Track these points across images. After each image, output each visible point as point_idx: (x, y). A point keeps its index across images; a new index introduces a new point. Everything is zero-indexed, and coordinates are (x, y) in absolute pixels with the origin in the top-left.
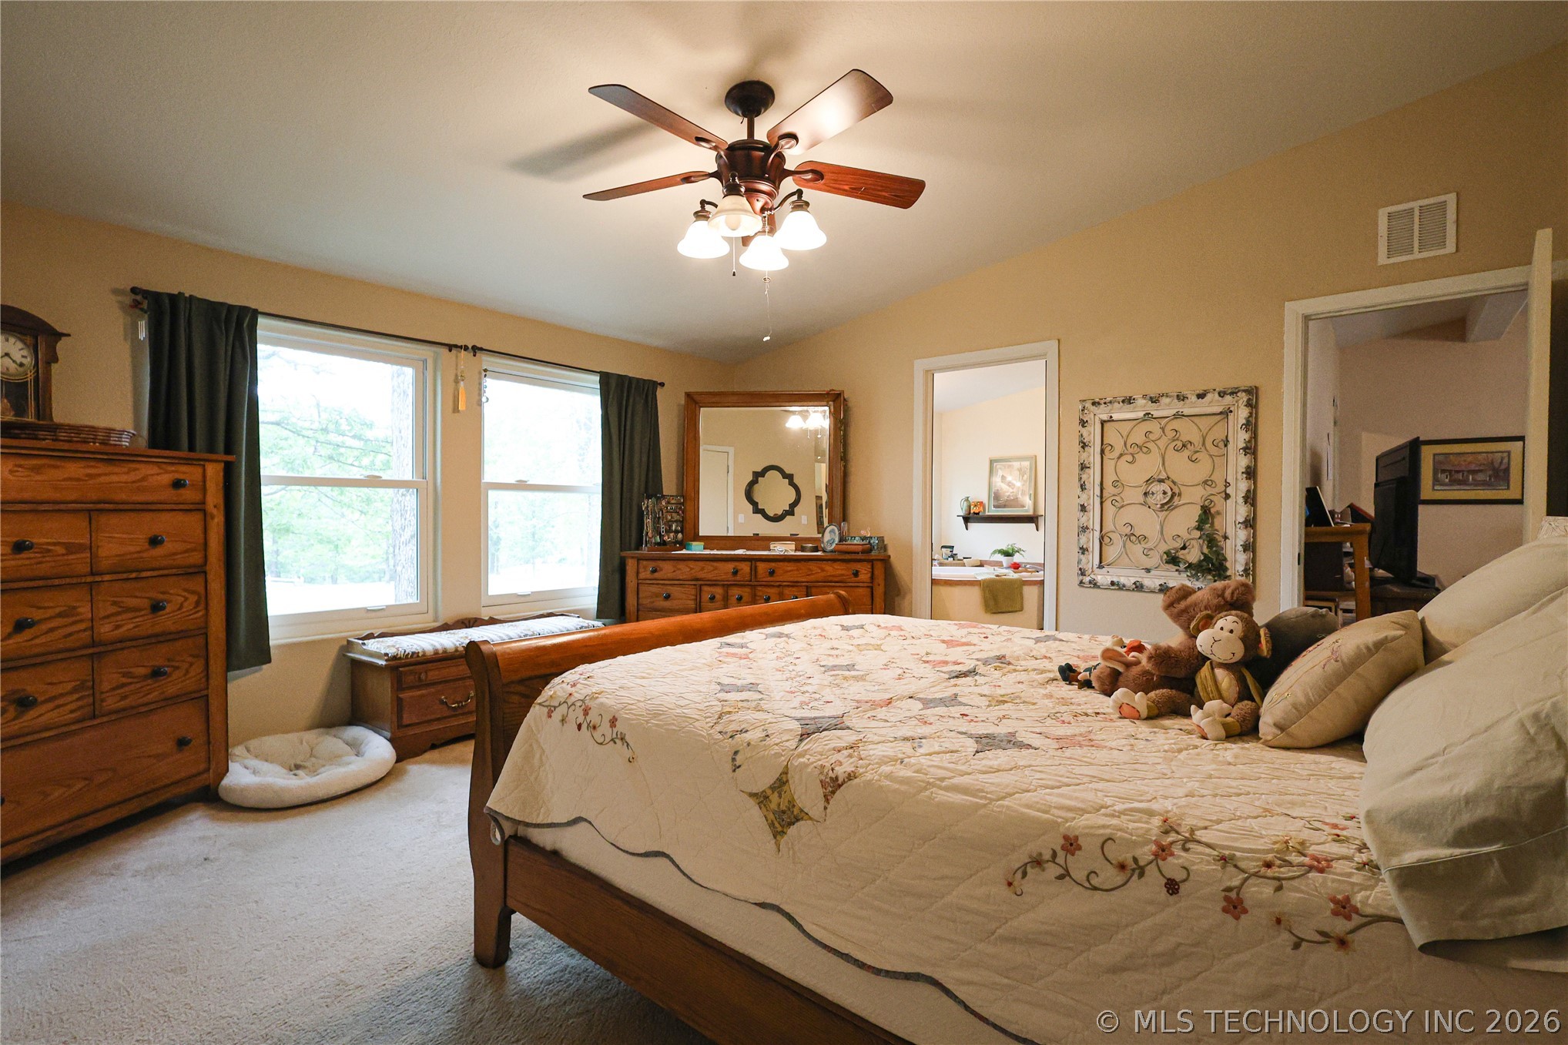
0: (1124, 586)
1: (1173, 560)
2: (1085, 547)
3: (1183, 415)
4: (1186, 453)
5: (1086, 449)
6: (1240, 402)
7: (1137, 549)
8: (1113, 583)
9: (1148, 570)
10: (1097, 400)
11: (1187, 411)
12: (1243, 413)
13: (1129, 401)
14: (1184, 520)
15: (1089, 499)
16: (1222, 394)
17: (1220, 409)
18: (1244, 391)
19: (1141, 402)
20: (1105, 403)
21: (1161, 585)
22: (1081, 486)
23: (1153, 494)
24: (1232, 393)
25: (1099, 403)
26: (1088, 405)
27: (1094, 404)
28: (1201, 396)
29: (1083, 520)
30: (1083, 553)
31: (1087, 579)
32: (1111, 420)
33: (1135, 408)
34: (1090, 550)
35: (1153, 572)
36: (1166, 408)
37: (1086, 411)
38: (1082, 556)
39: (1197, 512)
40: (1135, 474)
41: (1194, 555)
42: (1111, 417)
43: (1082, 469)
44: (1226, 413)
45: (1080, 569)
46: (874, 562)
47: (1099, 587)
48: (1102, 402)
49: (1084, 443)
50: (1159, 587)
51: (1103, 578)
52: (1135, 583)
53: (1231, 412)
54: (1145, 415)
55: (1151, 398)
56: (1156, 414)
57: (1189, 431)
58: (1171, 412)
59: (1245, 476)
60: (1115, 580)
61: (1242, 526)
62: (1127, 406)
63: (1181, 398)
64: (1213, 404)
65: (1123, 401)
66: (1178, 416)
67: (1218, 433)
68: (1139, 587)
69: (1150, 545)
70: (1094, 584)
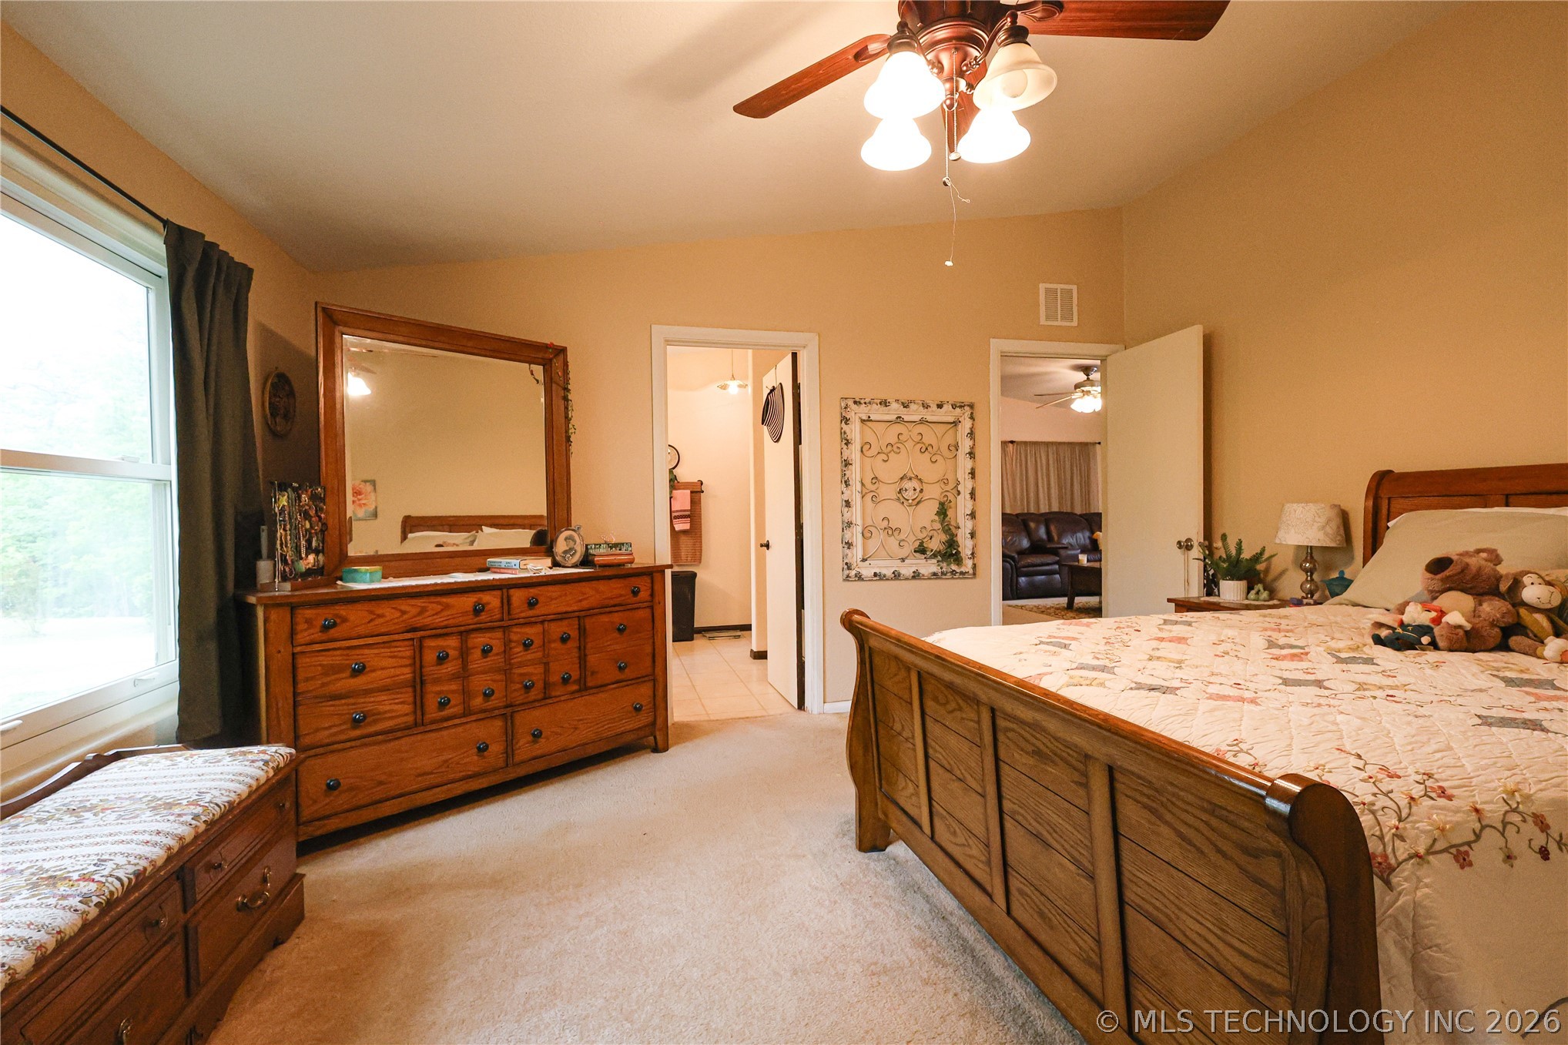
0: (885, 576)
1: (921, 550)
2: (850, 541)
3: (927, 422)
4: (927, 455)
5: (849, 445)
6: (966, 414)
7: (893, 543)
8: (875, 575)
9: (903, 560)
10: (857, 400)
11: (929, 418)
12: (967, 424)
13: (885, 403)
14: (927, 514)
15: (852, 494)
16: (954, 407)
17: (951, 419)
18: (968, 405)
19: (894, 406)
20: (865, 403)
21: (914, 572)
22: (846, 482)
23: (906, 490)
24: (961, 407)
25: (860, 403)
26: (850, 403)
27: (855, 402)
28: (940, 406)
29: (847, 516)
30: (849, 548)
31: (853, 573)
32: (869, 420)
33: (889, 411)
34: (854, 544)
35: (906, 561)
36: (915, 413)
37: (849, 409)
38: (848, 551)
39: (935, 507)
40: (890, 471)
41: (935, 544)
42: (869, 417)
43: (846, 466)
44: (955, 423)
45: (847, 564)
46: (654, 574)
47: (863, 580)
48: (862, 401)
49: (848, 440)
50: (913, 574)
51: (867, 572)
52: (894, 573)
53: (960, 422)
54: (897, 418)
55: (902, 403)
56: (906, 418)
57: (929, 438)
58: (916, 418)
59: (970, 475)
60: (878, 572)
61: (969, 518)
62: (883, 408)
63: (926, 406)
64: (947, 414)
65: (880, 403)
66: (923, 421)
67: (949, 439)
68: (897, 576)
69: (902, 536)
70: (859, 577)
